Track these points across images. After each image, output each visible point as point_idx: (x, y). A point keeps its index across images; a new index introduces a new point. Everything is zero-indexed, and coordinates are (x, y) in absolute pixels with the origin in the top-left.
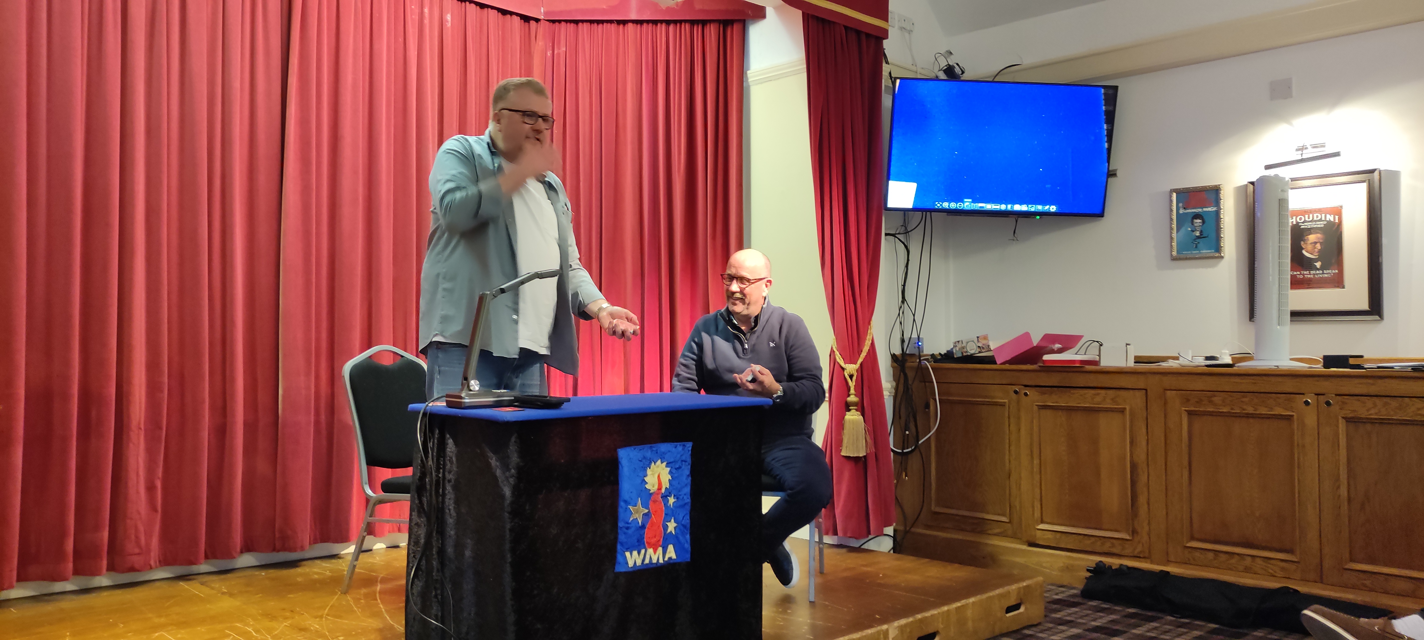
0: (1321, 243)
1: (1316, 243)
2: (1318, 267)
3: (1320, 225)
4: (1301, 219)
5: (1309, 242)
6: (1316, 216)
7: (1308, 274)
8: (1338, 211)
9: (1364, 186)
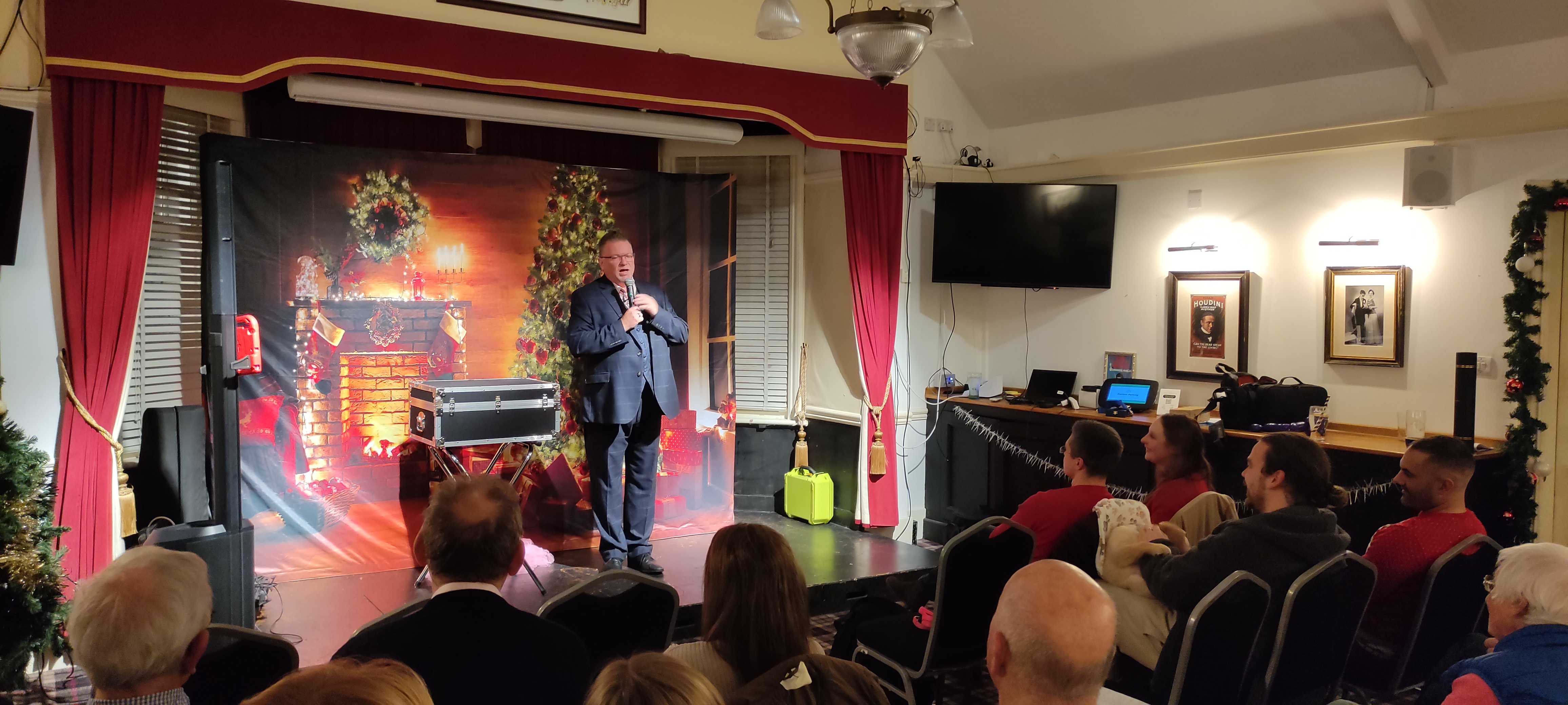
0: (1212, 323)
1: (1209, 322)
2: (1210, 341)
3: (1213, 309)
4: (1201, 303)
5: (1206, 321)
6: (1211, 302)
7: (1204, 346)
8: (1222, 299)
9: (1238, 282)
